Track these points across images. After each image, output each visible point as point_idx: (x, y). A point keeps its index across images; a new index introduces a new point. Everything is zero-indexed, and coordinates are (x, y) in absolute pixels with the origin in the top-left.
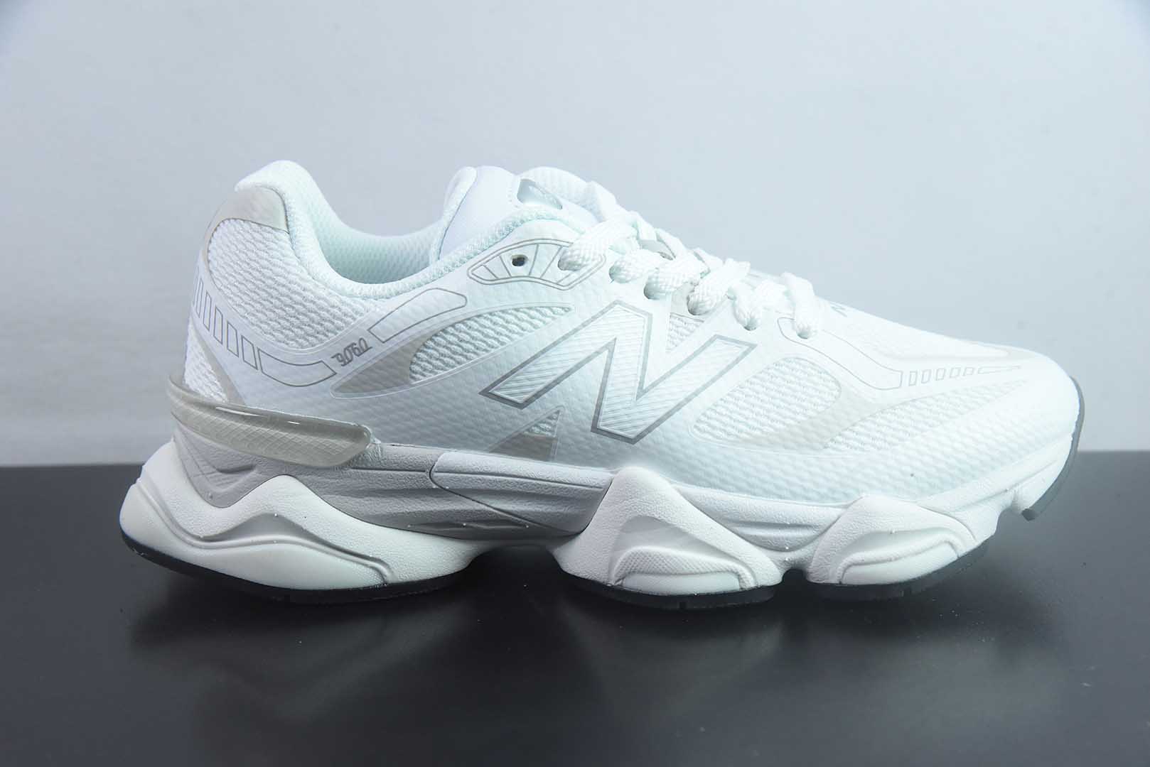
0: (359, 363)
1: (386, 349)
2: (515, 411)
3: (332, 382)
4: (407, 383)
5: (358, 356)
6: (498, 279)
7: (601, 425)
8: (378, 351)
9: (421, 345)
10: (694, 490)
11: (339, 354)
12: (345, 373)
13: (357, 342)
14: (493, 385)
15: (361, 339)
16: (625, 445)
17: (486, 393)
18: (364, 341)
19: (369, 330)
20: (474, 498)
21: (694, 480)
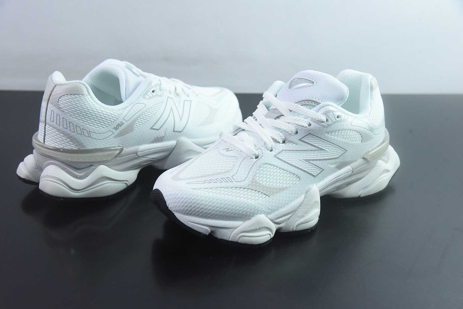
0: (121, 129)
1: (128, 123)
2: (157, 131)
3: (113, 136)
4: (133, 131)
5: (120, 126)
6: (151, 97)
7: (175, 130)
8: (126, 124)
9: (136, 120)
10: (194, 140)
11: (115, 127)
12: (116, 132)
13: (120, 123)
14: (153, 126)
15: (121, 122)
16: (179, 133)
17: (151, 128)
18: (122, 122)
19: (123, 119)
20: (145, 157)
21: (194, 138)
